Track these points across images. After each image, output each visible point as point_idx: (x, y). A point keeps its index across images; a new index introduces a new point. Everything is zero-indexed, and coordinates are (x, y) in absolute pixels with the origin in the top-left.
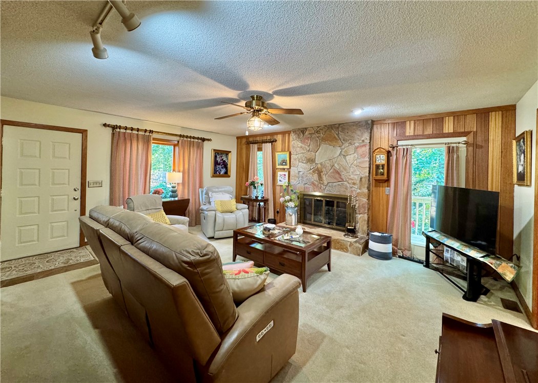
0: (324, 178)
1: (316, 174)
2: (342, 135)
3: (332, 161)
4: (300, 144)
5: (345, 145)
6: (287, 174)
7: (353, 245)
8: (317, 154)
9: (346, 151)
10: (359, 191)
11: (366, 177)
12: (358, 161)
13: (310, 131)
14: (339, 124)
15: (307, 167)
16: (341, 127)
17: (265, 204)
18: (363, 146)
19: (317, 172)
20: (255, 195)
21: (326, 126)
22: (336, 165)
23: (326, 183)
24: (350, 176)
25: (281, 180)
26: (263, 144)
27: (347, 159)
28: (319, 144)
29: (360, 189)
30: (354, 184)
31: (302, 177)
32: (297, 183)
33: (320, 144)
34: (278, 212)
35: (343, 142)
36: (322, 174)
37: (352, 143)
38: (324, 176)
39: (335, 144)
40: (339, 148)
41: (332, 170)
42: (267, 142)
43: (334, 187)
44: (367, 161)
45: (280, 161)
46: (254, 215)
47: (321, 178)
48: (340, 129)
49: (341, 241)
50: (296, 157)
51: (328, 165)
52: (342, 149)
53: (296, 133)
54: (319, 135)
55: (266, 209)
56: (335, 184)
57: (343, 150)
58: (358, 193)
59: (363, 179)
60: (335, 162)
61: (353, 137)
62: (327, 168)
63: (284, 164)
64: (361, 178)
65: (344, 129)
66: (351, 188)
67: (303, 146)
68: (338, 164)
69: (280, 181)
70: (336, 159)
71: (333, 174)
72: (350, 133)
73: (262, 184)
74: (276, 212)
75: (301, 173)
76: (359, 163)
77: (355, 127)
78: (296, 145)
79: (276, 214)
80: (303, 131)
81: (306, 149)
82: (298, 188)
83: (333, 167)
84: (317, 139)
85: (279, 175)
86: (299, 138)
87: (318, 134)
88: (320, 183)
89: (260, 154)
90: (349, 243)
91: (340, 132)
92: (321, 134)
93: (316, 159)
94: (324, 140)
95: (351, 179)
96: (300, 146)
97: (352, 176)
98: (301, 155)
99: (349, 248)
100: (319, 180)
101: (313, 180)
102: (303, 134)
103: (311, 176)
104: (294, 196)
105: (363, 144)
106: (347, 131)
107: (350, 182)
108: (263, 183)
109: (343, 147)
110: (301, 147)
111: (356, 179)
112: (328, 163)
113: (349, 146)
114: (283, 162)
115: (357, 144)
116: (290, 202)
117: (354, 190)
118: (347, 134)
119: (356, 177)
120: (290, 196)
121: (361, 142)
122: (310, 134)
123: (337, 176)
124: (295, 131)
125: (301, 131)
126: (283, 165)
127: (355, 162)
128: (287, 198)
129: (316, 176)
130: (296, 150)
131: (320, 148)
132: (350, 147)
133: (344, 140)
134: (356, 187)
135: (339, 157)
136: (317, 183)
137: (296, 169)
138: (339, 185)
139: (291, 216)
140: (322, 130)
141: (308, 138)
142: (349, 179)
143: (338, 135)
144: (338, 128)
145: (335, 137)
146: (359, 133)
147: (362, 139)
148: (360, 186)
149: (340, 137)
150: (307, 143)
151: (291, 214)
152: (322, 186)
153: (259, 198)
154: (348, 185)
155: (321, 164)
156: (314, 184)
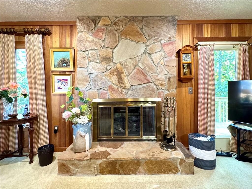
0: (126, 80)
1: (115, 76)
2: (146, 30)
3: (135, 60)
4: (90, 38)
5: (150, 41)
6: (69, 78)
7: (185, 161)
8: (115, 51)
9: (151, 49)
10: (168, 92)
11: (174, 76)
12: (166, 59)
13: (104, 21)
14: (144, 17)
15: (102, 67)
16: (146, 21)
17: (31, 124)
18: (169, 44)
19: (116, 73)
20: (11, 113)
21: (126, 17)
22: (140, 64)
23: (128, 86)
24: (157, 76)
25: (61, 86)
26: (27, 36)
27: (153, 58)
28: (117, 38)
29: (168, 90)
30: (162, 85)
31: (95, 81)
32: (87, 89)
33: (119, 39)
34: (56, 132)
35: (148, 38)
36: (123, 75)
37: (158, 40)
38: (126, 78)
39: (138, 40)
40: (143, 45)
41: (135, 71)
42: (33, 33)
43: (138, 91)
44: (174, 60)
45: (58, 60)
46: (11, 143)
47: (122, 80)
48: (144, 23)
49: (169, 160)
50: (85, 54)
51: (130, 64)
52: (147, 46)
53: (84, 23)
54: (118, 27)
55: (34, 132)
56: (139, 86)
57: (148, 48)
58: (166, 95)
59: (172, 80)
60: (139, 61)
61: (158, 33)
62: (129, 68)
63: (65, 65)
64: (169, 79)
65: (149, 23)
66: (159, 90)
67: (95, 40)
68: (142, 63)
69: (59, 88)
70: (140, 57)
71: (137, 75)
72: (155, 28)
73: (25, 95)
74: (53, 131)
75: (93, 76)
76: (167, 61)
77: (161, 22)
78: (84, 39)
79: (53, 134)
80: (95, 20)
81: (100, 45)
82: (89, 96)
83: (137, 67)
84: (115, 32)
85: (56, 81)
86: (89, 29)
87: (116, 26)
88: (121, 87)
89: (21, 53)
90: (179, 161)
91: (144, 27)
92: (121, 27)
93: (114, 58)
94: (124, 34)
95: (158, 80)
96: (90, 40)
97: (159, 77)
98: (93, 51)
99: (179, 166)
100: (119, 83)
101: (110, 83)
102: (95, 25)
103: (108, 78)
104: (85, 107)
105: (169, 42)
106: (152, 26)
107: (157, 83)
108: (28, 92)
109: (148, 44)
110: (93, 41)
111: (163, 80)
112: (130, 63)
113: (154, 43)
114: (64, 63)
115: (163, 42)
116: (81, 117)
117: (162, 92)
118: (152, 30)
119: (164, 77)
120: (80, 108)
121: (167, 39)
122: (104, 25)
123: (142, 77)
124: (83, 20)
125: (93, 20)
126: (63, 67)
127: (162, 61)
128: (76, 110)
129: (114, 79)
130: (84, 45)
131: (120, 44)
132: (156, 44)
133: (149, 36)
134: (164, 88)
135: (144, 55)
136: (116, 87)
137: (86, 70)
138: (144, 87)
139: (83, 137)
140: (121, 21)
141: (102, 31)
142: (156, 79)
143: (141, 29)
144: (141, 21)
145: (138, 32)
146: (165, 28)
147: (169, 36)
148: (169, 87)
149: (144, 32)
150: (101, 37)
151: (83, 134)
152: (124, 90)
153: (20, 117)
154: (155, 87)
155: (121, 64)
156: (112, 89)
